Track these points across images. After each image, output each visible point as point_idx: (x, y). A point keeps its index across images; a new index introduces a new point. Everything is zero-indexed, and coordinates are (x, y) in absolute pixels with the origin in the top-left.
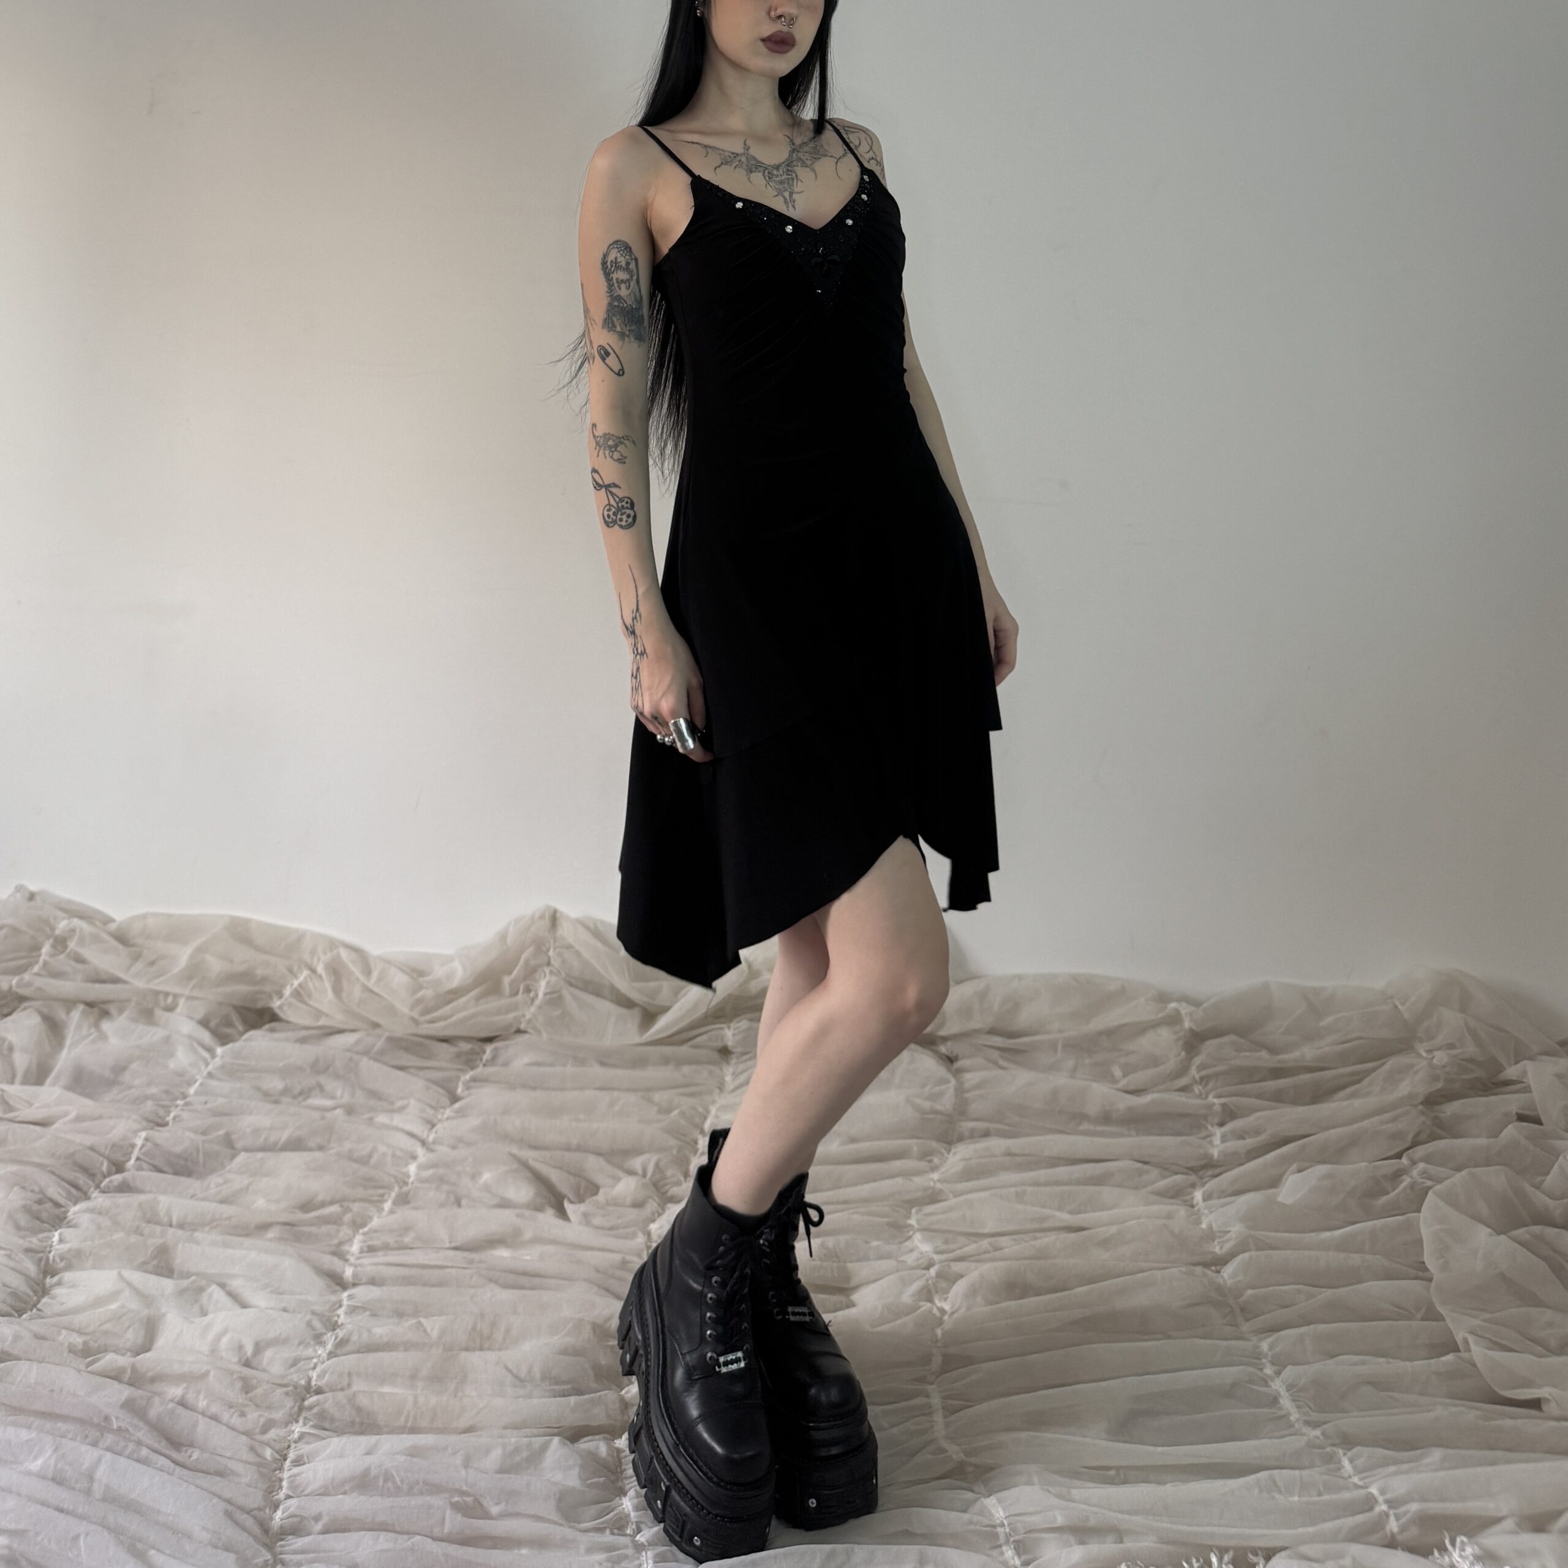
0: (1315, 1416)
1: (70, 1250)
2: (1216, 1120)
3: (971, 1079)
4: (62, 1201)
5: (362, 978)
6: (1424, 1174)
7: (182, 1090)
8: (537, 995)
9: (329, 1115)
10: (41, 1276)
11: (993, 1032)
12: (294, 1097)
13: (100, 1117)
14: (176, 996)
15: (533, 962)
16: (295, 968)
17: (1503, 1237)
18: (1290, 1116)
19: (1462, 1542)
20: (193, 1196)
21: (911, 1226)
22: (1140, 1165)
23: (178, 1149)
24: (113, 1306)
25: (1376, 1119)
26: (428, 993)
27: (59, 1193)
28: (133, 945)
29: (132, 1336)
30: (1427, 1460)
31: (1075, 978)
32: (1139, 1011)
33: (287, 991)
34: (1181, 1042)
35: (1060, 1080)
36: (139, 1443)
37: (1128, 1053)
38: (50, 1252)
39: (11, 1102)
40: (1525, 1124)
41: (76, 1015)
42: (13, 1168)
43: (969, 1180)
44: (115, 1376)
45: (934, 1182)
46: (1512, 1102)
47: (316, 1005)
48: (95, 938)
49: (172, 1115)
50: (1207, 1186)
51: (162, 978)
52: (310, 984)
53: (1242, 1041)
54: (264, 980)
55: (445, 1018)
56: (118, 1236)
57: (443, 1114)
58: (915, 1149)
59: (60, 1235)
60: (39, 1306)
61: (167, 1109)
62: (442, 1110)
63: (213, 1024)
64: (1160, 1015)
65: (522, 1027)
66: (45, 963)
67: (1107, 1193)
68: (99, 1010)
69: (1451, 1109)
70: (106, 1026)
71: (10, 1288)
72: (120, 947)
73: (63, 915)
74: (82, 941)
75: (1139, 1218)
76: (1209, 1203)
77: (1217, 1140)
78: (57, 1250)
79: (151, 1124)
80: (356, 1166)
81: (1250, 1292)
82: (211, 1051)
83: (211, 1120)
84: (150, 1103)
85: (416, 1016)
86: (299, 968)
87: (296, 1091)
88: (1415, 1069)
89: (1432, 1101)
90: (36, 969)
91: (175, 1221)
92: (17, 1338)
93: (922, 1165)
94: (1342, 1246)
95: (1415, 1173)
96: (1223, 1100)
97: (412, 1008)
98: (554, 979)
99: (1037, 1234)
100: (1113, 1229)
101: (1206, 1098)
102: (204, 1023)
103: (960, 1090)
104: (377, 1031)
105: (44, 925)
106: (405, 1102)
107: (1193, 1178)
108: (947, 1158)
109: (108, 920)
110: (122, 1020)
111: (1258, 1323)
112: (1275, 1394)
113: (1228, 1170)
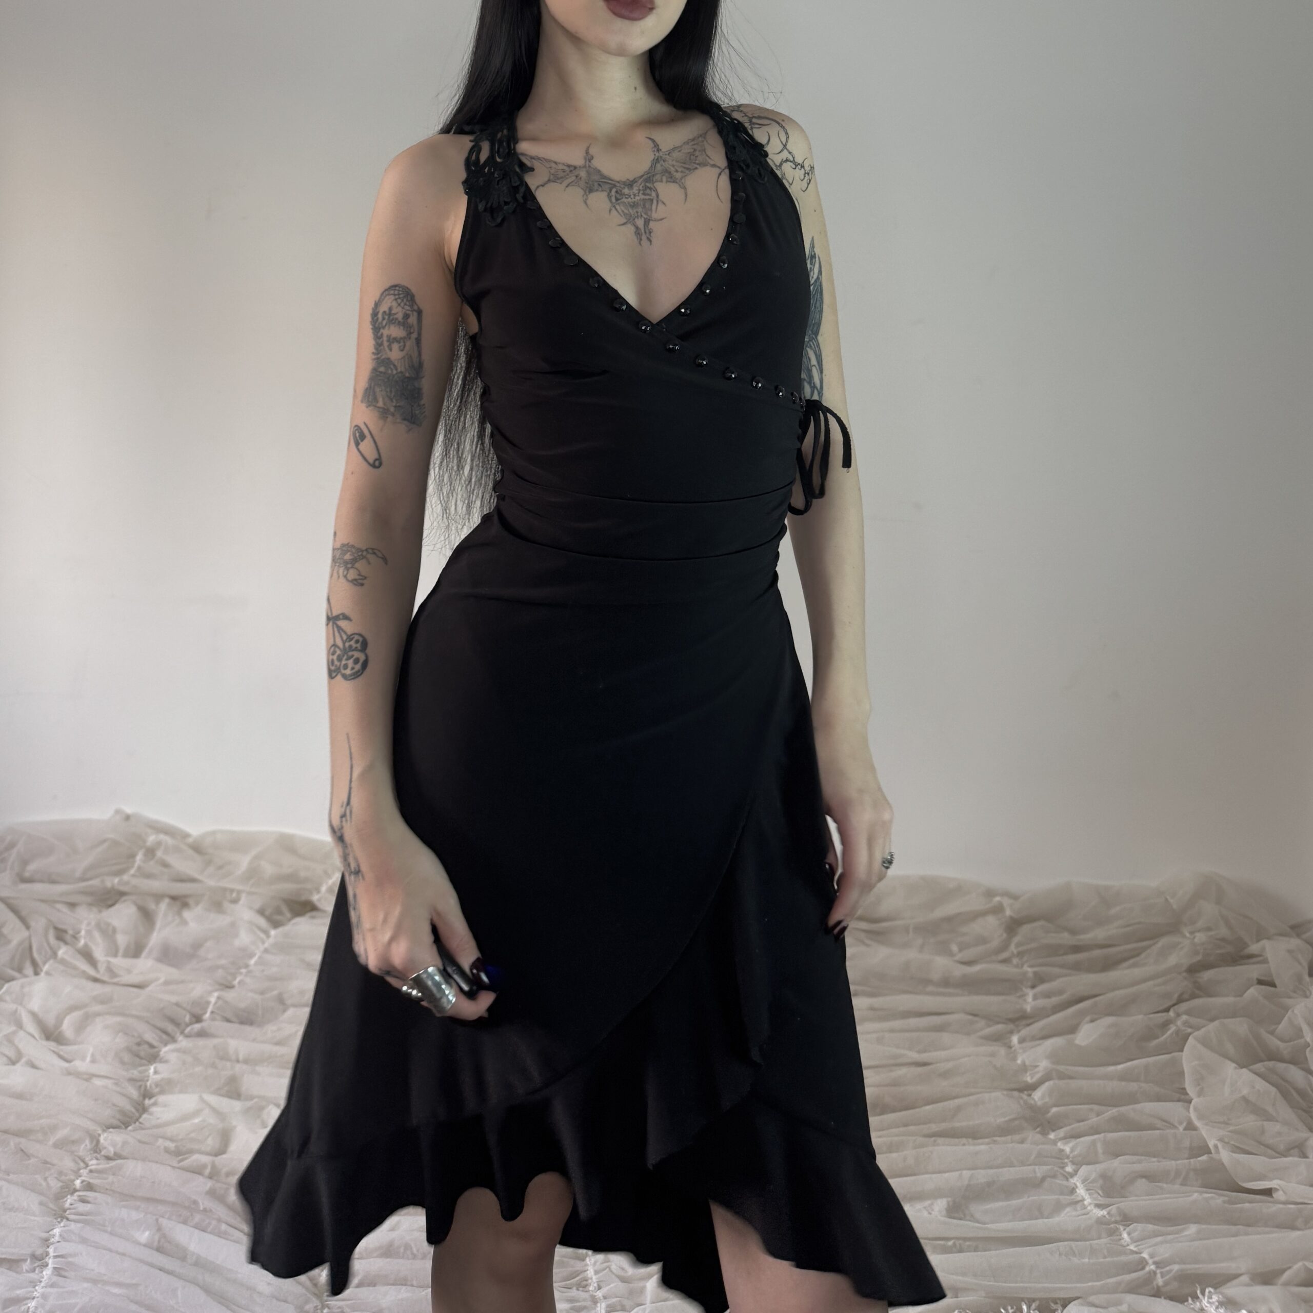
0: (1102, 1201)
1: (163, 1079)
2: (1029, 984)
4: (155, 1043)
6: (1185, 1023)
7: (245, 961)
10: (141, 1098)
13: (182, 982)
14: (239, 892)
16: (329, 871)
17: (1244, 1070)
18: (1084, 981)
19: (1210, 1292)
20: (254, 1040)
22: (970, 1017)
23: (242, 1005)
24: (196, 1121)
25: (1151, 983)
27: (154, 1037)
28: (205, 854)
29: (211, 1142)
30: (1186, 1233)
31: (923, 878)
32: (974, 903)
33: (324, 889)
34: (1003, 927)
35: (912, 954)
36: (219, 1220)
37: (963, 935)
38: (148, 1081)
39: (116, 971)
40: (1263, 987)
41: (164, 905)
42: (118, 1019)
44: (197, 1171)
46: (1253, 971)
48: (177, 849)
49: (238, 980)
50: (1022, 1032)
51: (228, 879)
53: (1050, 925)
54: (306, 880)
56: (198, 1069)
59: (155, 1068)
60: (141, 1120)
61: (234, 976)
63: (267, 913)
64: (988, 906)
66: (139, 868)
67: (946, 1038)
68: (181, 902)
69: (1207, 975)
70: (186, 914)
71: (118, 1106)
72: (196, 855)
73: (151, 831)
74: (167, 851)
75: (969, 1056)
76: (1024, 1045)
77: (1030, 999)
78: (152, 1079)
79: (222, 987)
81: (1054, 1110)
82: (266, 933)
83: (267, 984)
84: (220, 971)
86: (332, 870)
88: (1181, 946)
89: (1193, 970)
90: (132, 871)
91: (241, 1058)
92: (125, 1143)
94: (1123, 1077)
95: (1179, 1023)
96: (1035, 969)
99: (893, 1068)
100: (949, 1065)
101: (1022, 967)
102: (261, 912)
105: (138, 838)
107: (1011, 1026)
109: (186, 836)
110: (198, 910)
111: (1061, 1133)
112: (1073, 1185)
113: (1038, 1021)
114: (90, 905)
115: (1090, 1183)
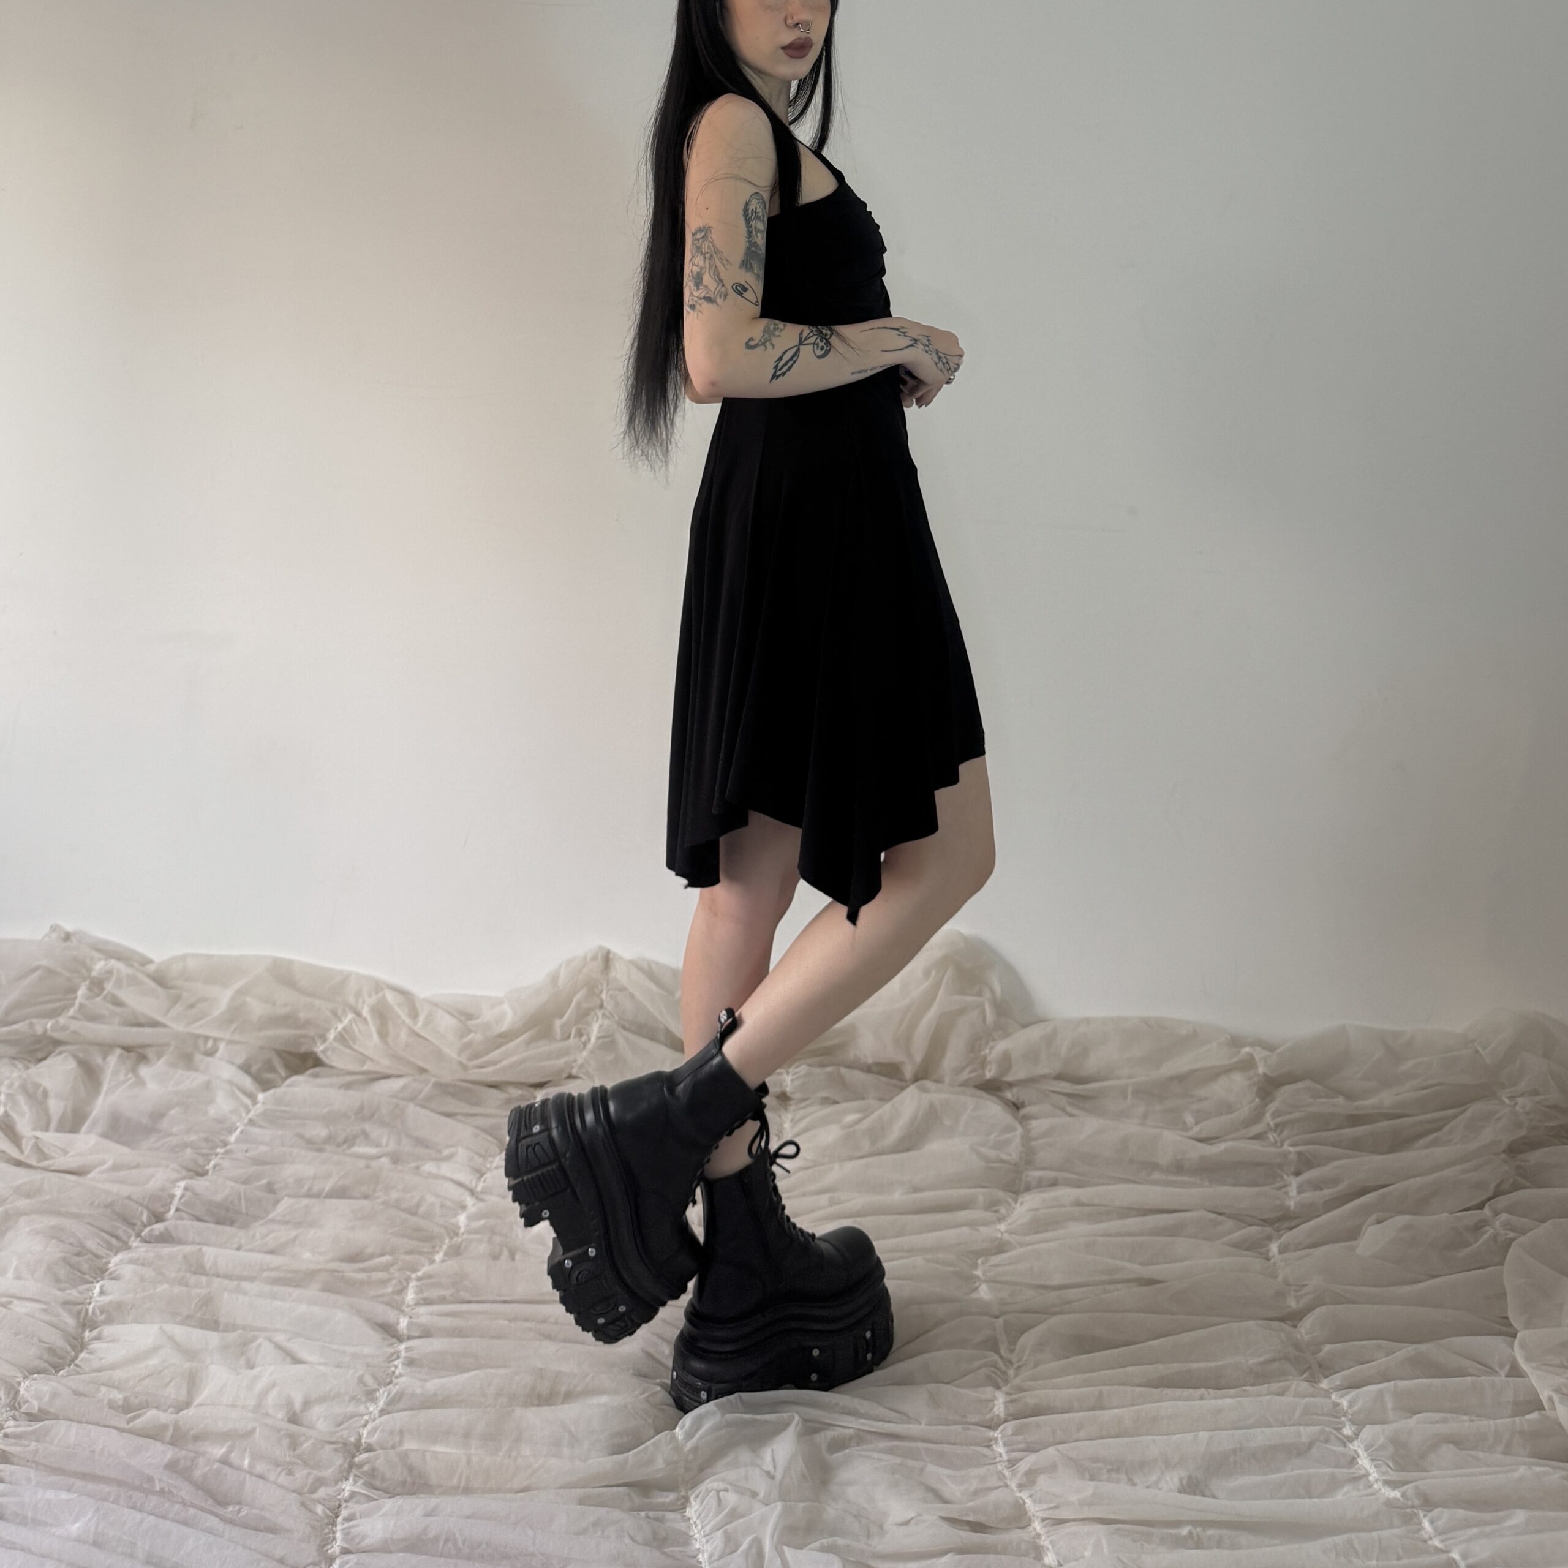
0: (1393, 1476)
1: (110, 1302)
2: (1292, 1169)
3: (1037, 1126)
4: (101, 1252)
5: (408, 1021)
6: (1506, 1225)
7: (222, 1137)
8: (589, 1039)
9: (374, 1164)
10: (80, 1330)
11: (1059, 1077)
12: (339, 1145)
13: (137, 1166)
14: (216, 1040)
15: (585, 1005)
16: (339, 1012)
18: (1367, 1166)
20: (237, 1247)
21: (978, 1278)
22: (1214, 1216)
23: (219, 1198)
24: (153, 1362)
25: (1459, 1167)
26: (477, 1037)
27: (99, 1244)
28: (171, 988)
29: (174, 1391)
30: (1511, 1522)
31: (1145, 1021)
32: (1212, 1055)
33: (331, 1035)
34: (1255, 1089)
35: (1130, 1128)
36: (184, 1504)
37: (1201, 1100)
38: (90, 1304)
39: (46, 1151)
42: (51, 1220)
43: (1036, 1232)
44: (154, 1434)
45: (1002, 1233)
47: (361, 1050)
48: (133, 981)
49: (212, 1163)
50: (1284, 1238)
51: (201, 1022)
52: (356, 1030)
53: (1318, 1086)
54: (308, 1023)
55: (494, 1063)
56: (161, 1288)
57: (491, 1162)
58: (981, 1198)
59: (101, 1287)
60: (77, 1362)
61: (207, 1158)
62: (490, 1159)
63: (254, 1069)
64: (1234, 1060)
65: (574, 1072)
66: (81, 1006)
67: (1181, 1244)
68: (136, 1054)
69: (1535, 1157)
70: (144, 1071)
71: (47, 1343)
72: (159, 989)
73: (96, 955)
74: (119, 983)
75: (1213, 1270)
76: (1285, 1255)
77: (1293, 1191)
78: (97, 1301)
79: (192, 1173)
80: (405, 1216)
81: (1327, 1348)
82: (252, 1097)
83: (253, 1169)
84: (189, 1151)
85: (464, 1061)
86: (344, 1011)
87: (340, 1139)
88: (1497, 1116)
89: (1514, 1150)
90: (72, 1012)
91: (221, 1271)
92: (54, 1394)
93: (988, 1215)
94: (1422, 1300)
95: (1497, 1224)
96: (1298, 1149)
97: (461, 1052)
98: (607, 1022)
99: (1108, 1287)
100: (1186, 1282)
101: (1282, 1145)
102: (246, 1068)
103: (1026, 1139)
104: (424, 1076)
105: (80, 966)
106: (453, 1150)
107: (1269, 1230)
108: (1014, 1209)
109: (146, 961)
110: (161, 1065)
111: (1337, 1379)
112: (1353, 1453)
113: (1304, 1223)
114: (14, 1058)
115: (1376, 1450)
